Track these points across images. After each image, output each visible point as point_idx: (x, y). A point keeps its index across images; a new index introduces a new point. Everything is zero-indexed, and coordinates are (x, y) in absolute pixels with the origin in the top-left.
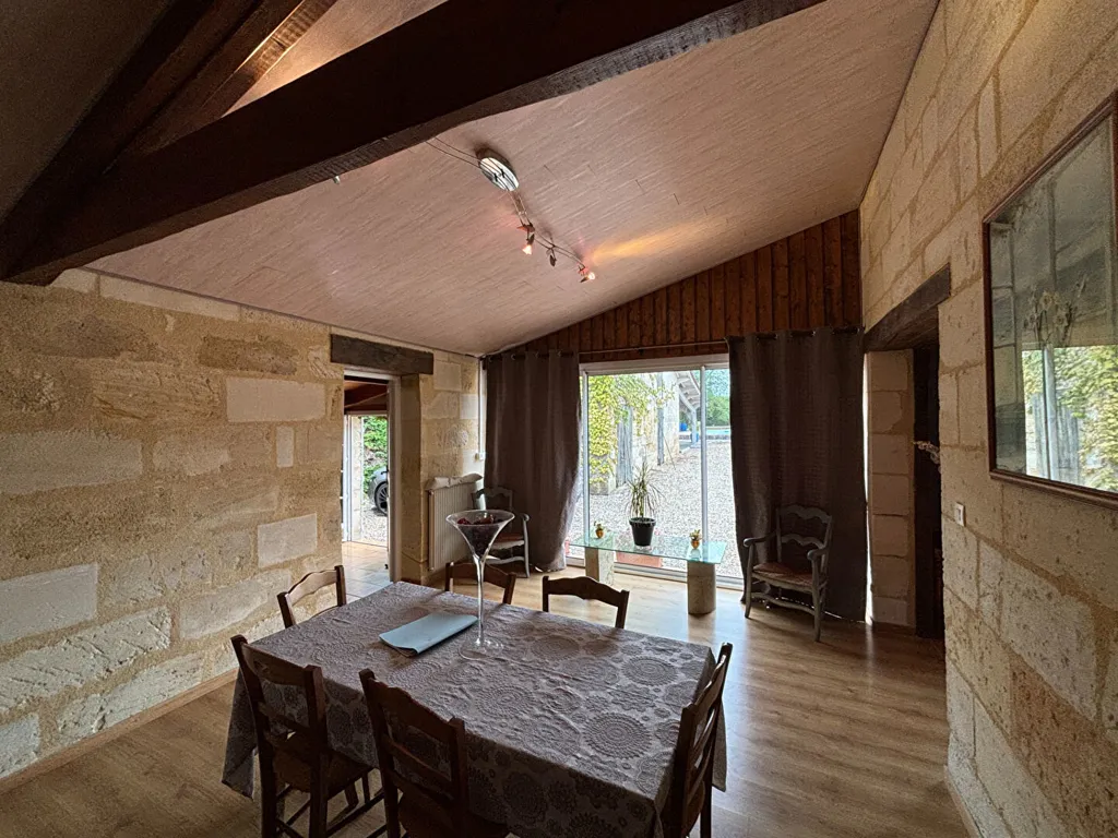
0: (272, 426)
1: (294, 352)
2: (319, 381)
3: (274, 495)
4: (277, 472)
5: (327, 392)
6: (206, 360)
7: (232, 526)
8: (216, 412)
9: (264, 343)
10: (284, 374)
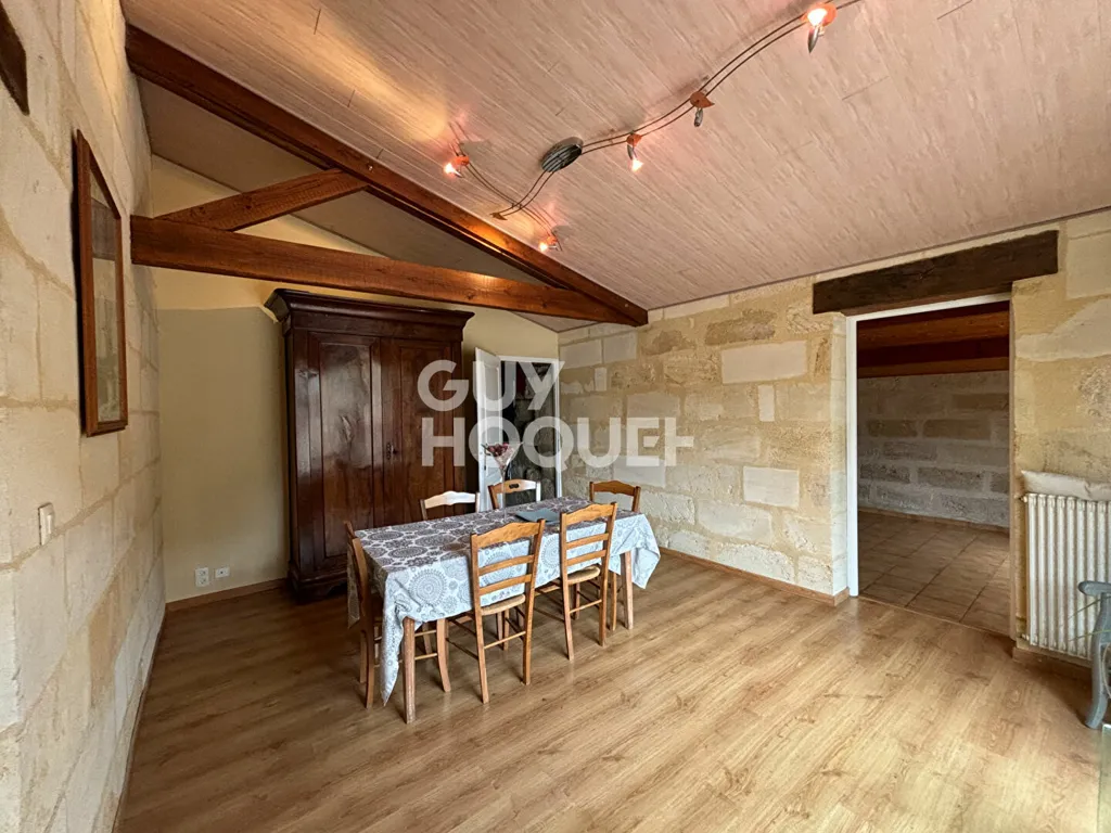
0: (754, 385)
1: (772, 316)
2: (802, 337)
3: (757, 444)
4: (761, 425)
5: (809, 347)
6: (710, 342)
7: (727, 461)
8: (715, 377)
9: (749, 315)
10: (763, 338)
